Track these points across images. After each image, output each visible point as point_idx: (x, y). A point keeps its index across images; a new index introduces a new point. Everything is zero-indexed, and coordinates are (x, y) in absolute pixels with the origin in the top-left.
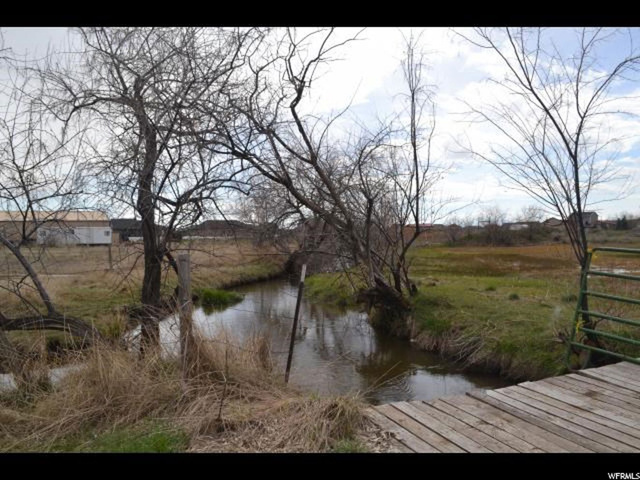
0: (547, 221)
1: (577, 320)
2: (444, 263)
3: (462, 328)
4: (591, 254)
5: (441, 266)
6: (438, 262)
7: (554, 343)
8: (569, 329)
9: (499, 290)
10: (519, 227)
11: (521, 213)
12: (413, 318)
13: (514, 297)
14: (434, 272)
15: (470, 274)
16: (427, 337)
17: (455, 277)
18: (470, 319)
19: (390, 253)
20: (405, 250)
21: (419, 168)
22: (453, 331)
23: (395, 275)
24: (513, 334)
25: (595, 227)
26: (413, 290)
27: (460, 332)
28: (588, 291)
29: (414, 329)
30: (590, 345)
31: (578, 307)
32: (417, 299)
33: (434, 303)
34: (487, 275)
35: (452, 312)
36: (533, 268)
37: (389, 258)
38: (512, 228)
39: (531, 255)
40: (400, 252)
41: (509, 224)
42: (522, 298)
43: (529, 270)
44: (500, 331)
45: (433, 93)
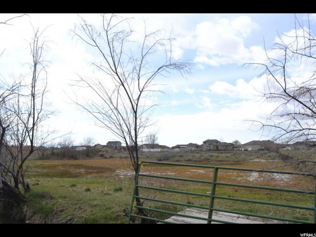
0: (96, 146)
1: (133, 201)
2: (39, 170)
3: (61, 211)
4: (140, 165)
5: (37, 172)
6: (35, 169)
7: (119, 216)
8: (129, 208)
9: (78, 186)
10: (81, 149)
11: (83, 141)
12: (27, 207)
13: (88, 190)
14: (34, 176)
15: (57, 176)
16: (38, 218)
17: (49, 179)
18: (66, 205)
19: (12, 164)
20: (23, 162)
21: (35, 111)
22: (56, 214)
23: (14, 178)
24: (94, 212)
25: (120, 149)
26: (27, 188)
27: (60, 214)
28: (139, 185)
29: (29, 214)
30: (140, 215)
31: (134, 195)
32: (30, 194)
33: (42, 196)
34: (67, 178)
35: (55, 201)
36: (93, 172)
37: (12, 167)
38: (78, 149)
39: (90, 165)
40: (19, 163)
41: (76, 147)
42: (93, 191)
43: (90, 173)
44: (85, 211)
45: (47, 66)
